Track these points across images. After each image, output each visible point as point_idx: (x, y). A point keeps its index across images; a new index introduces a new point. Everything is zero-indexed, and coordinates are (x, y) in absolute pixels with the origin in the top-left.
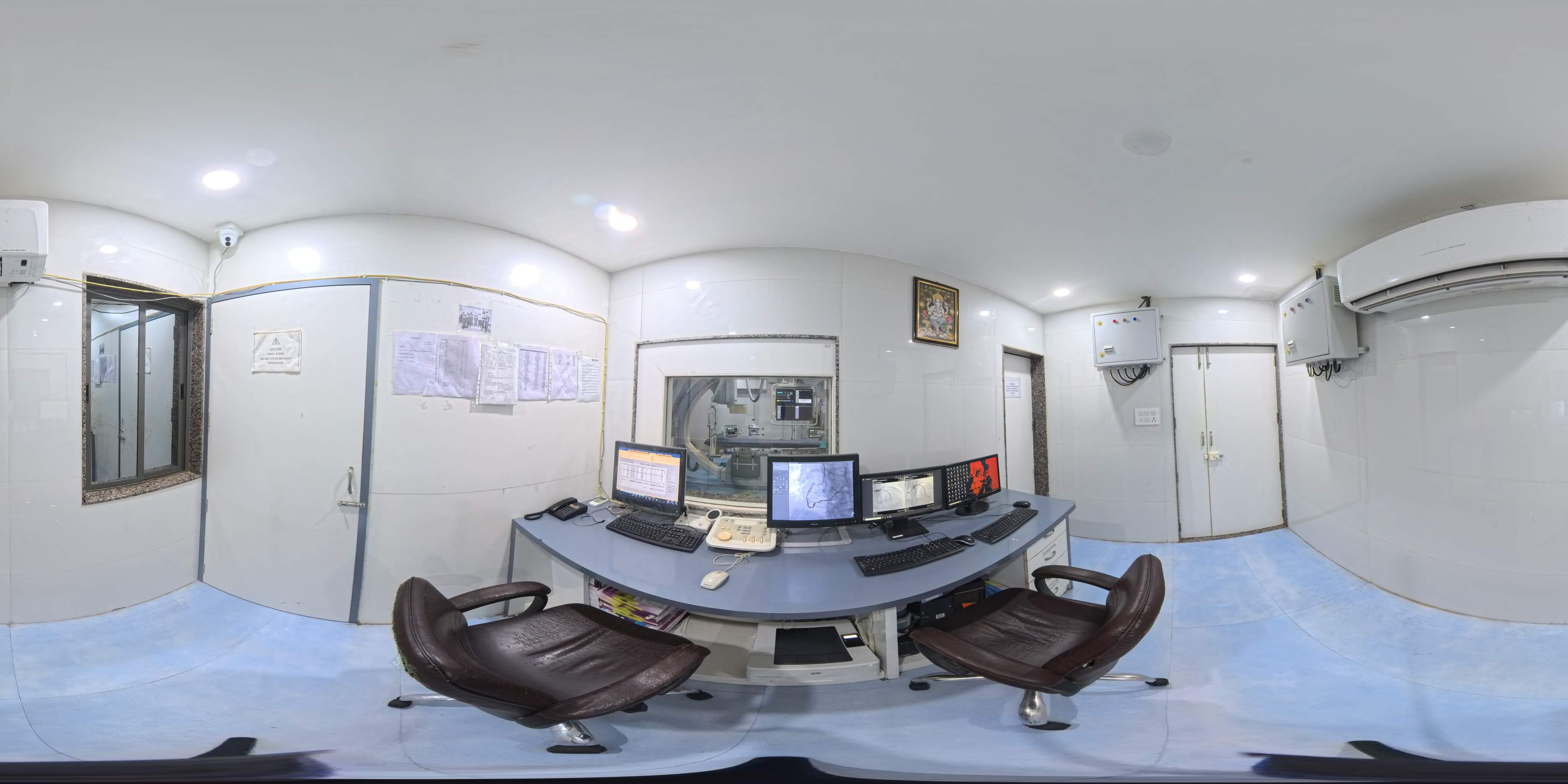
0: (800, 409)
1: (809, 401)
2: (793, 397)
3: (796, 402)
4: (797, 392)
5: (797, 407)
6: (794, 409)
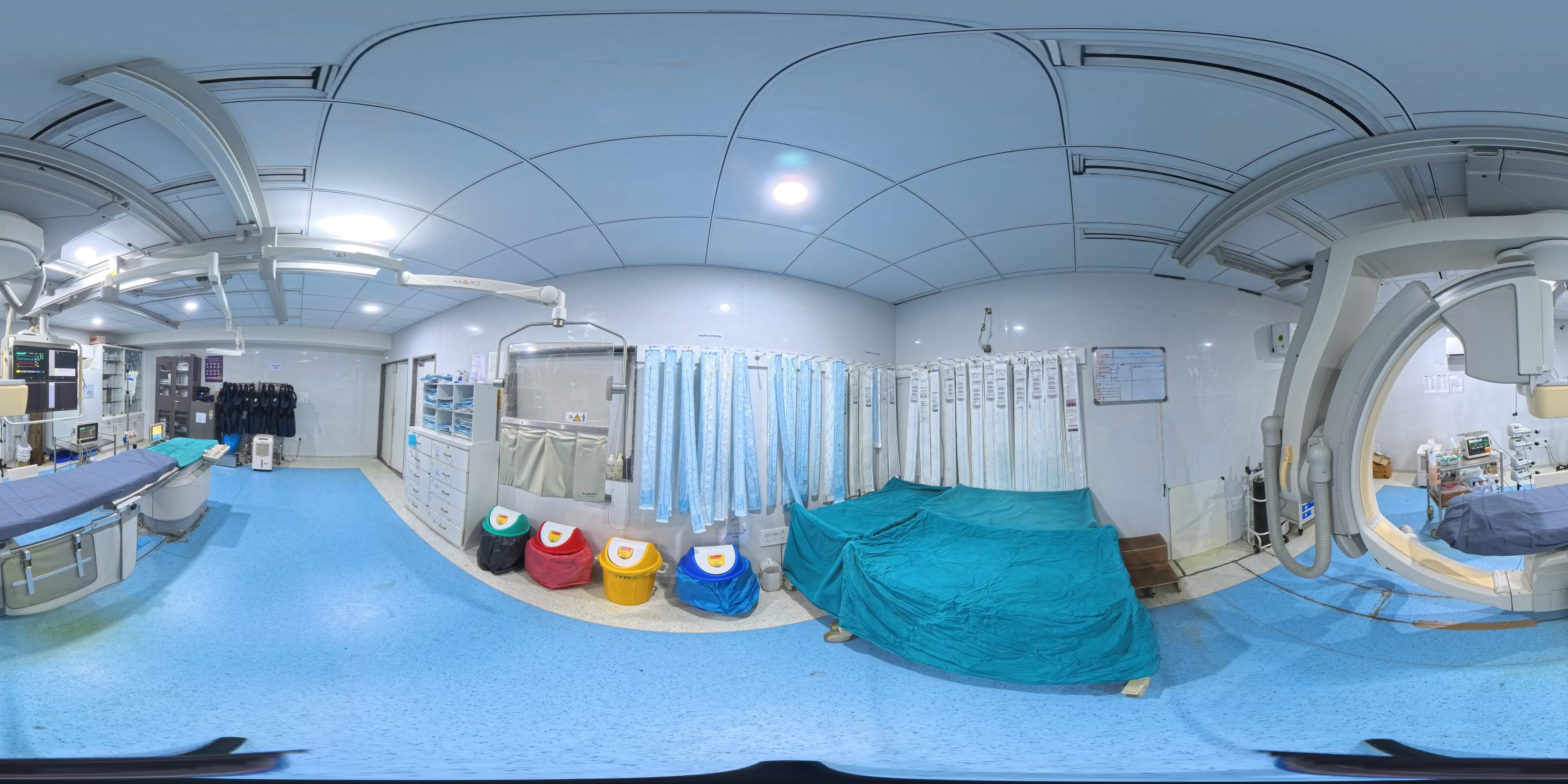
0: (57, 387)
1: (70, 372)
2: (45, 364)
3: (51, 374)
4: (52, 354)
5: (52, 385)
6: (46, 388)
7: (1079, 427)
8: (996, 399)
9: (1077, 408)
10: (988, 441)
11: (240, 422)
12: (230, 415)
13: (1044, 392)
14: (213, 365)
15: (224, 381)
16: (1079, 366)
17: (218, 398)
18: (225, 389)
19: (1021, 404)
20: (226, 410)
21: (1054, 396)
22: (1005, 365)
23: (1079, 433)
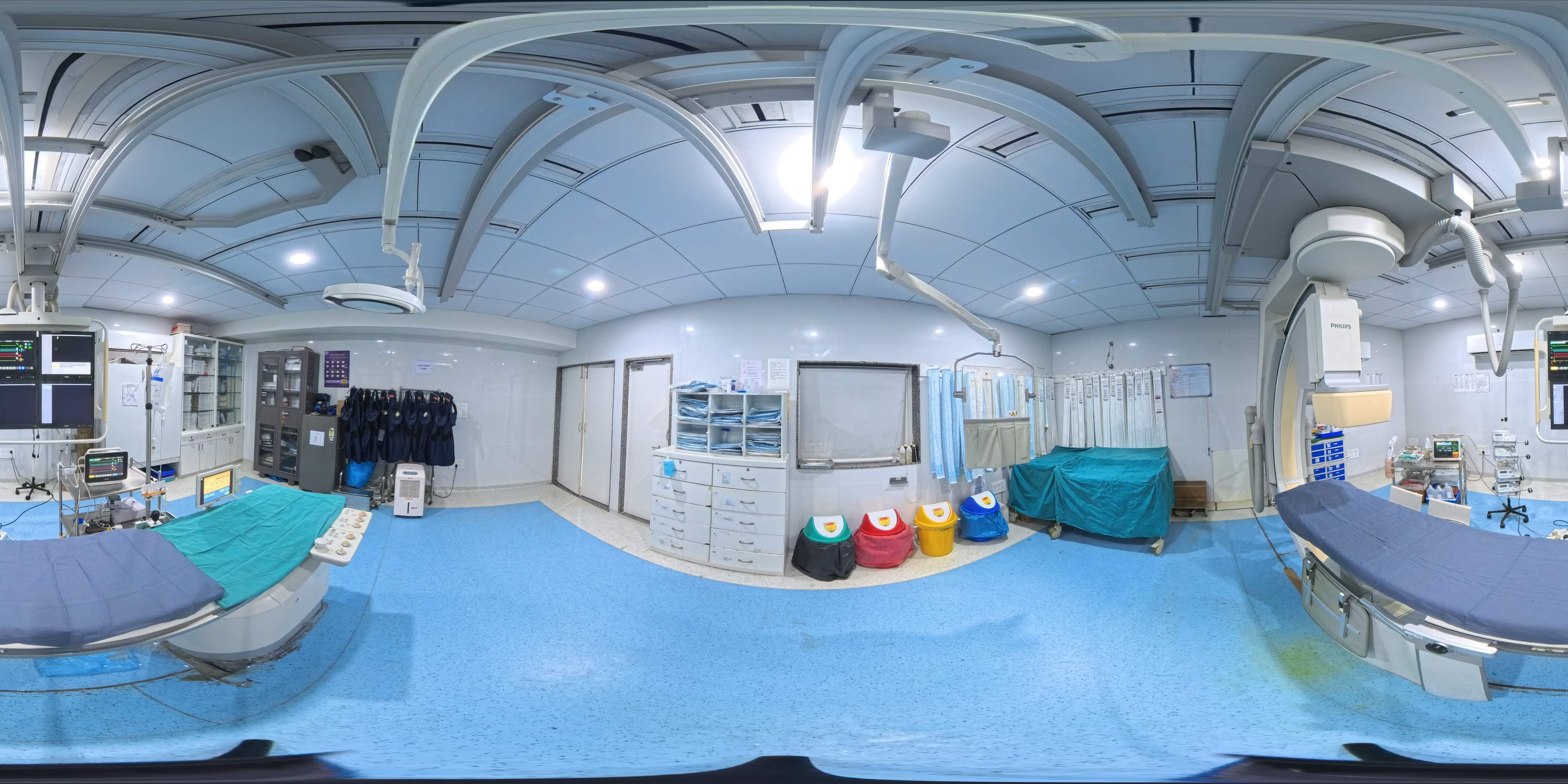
0: (57, 391)
1: (82, 368)
2: (33, 357)
3: (45, 371)
4: (47, 342)
5: (47, 389)
6: (38, 390)
7: (1162, 410)
8: (1117, 395)
9: (1161, 400)
10: (1113, 419)
11: (375, 445)
12: (361, 435)
13: (1143, 392)
14: (335, 364)
15: (351, 386)
16: (1162, 377)
17: (342, 410)
18: (354, 398)
19: (1131, 398)
20: (354, 428)
21: (1148, 394)
22: (1121, 377)
23: (1162, 414)
